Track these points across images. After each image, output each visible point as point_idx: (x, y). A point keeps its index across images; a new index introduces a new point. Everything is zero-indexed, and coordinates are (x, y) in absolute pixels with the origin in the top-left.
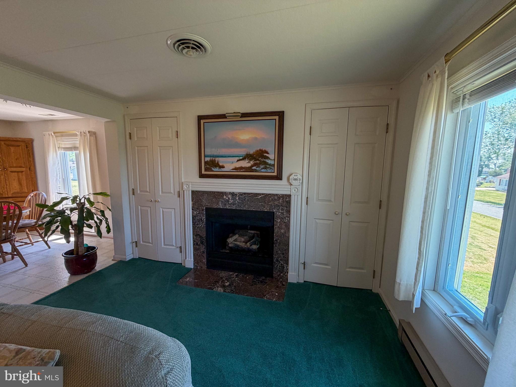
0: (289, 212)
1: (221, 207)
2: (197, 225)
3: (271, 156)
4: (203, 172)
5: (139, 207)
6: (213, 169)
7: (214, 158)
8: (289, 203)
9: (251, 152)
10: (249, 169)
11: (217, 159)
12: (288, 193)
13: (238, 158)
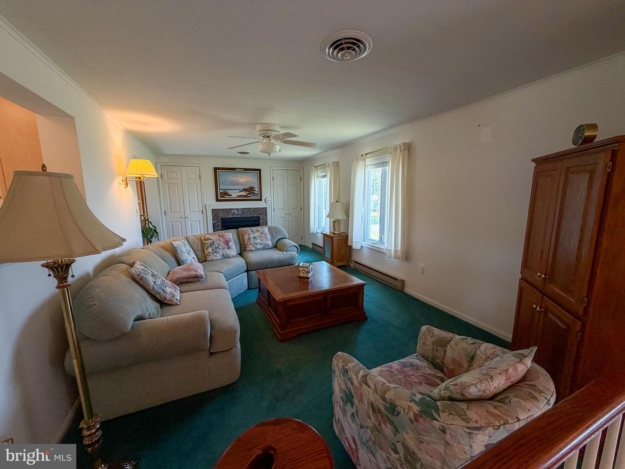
0: (266, 216)
1: (231, 217)
2: (216, 228)
3: (257, 190)
4: (219, 198)
5: (171, 223)
6: (225, 196)
7: (225, 191)
8: (266, 211)
9: (246, 188)
10: (246, 196)
11: (227, 191)
12: (266, 207)
13: (239, 191)
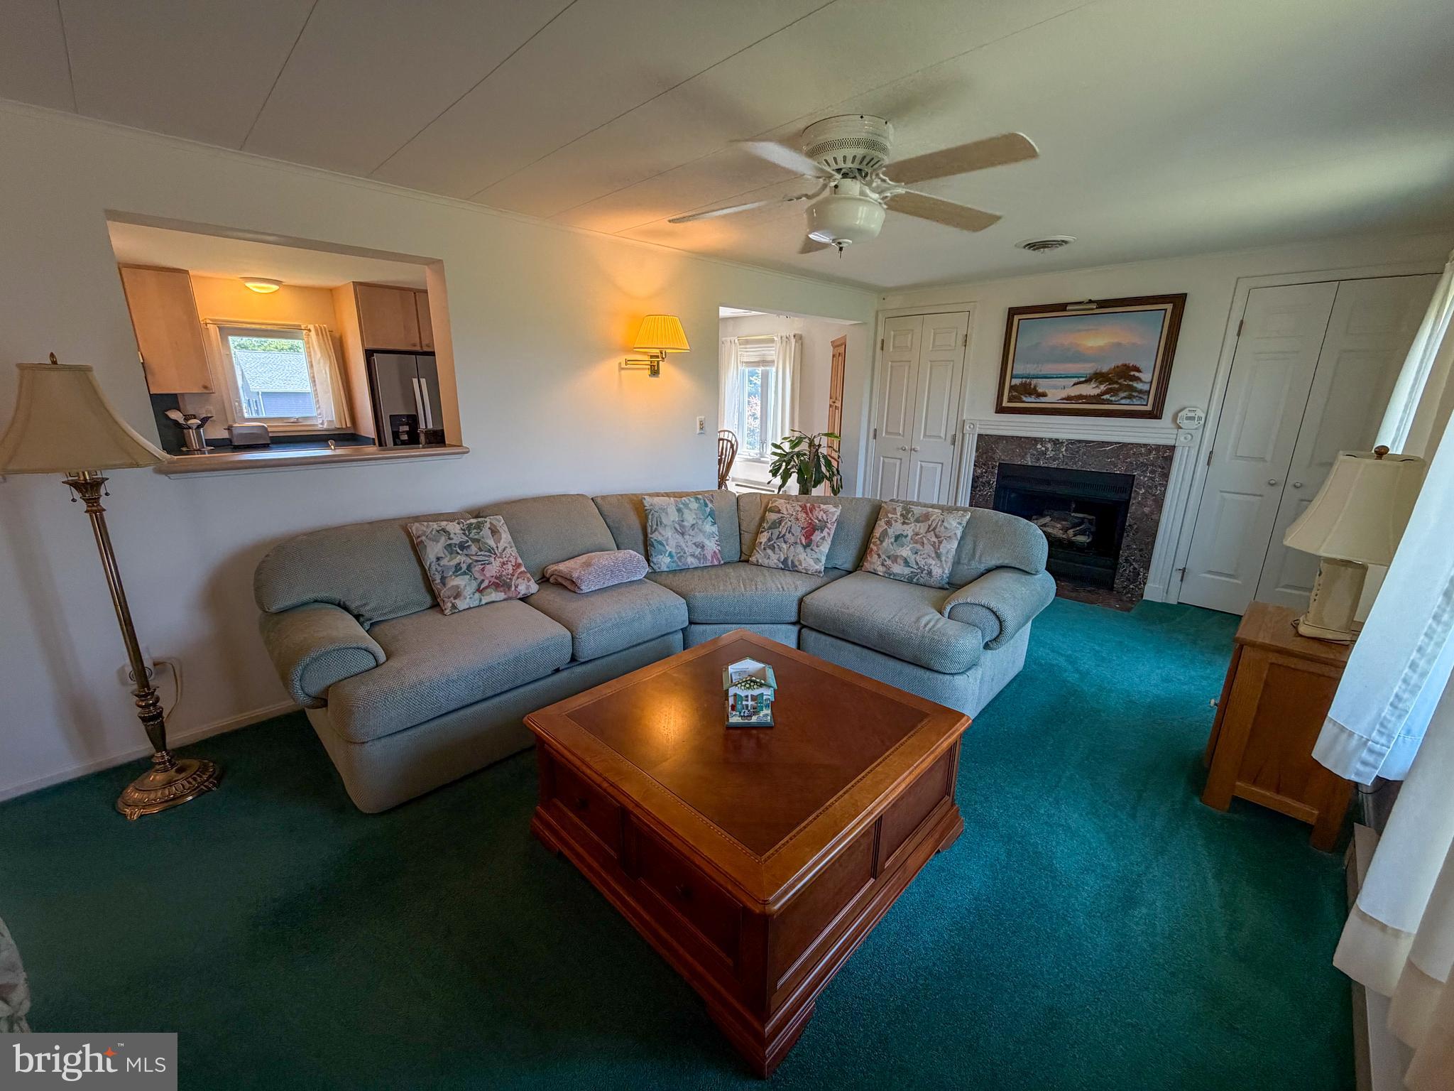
0: (1166, 476)
1: (1030, 464)
2: (980, 491)
3: (1146, 376)
4: (1005, 404)
5: (882, 458)
6: (1024, 399)
7: (1028, 380)
8: (1170, 459)
9: (1105, 369)
10: (1097, 399)
11: (1034, 382)
12: (1171, 443)
13: (1076, 380)
